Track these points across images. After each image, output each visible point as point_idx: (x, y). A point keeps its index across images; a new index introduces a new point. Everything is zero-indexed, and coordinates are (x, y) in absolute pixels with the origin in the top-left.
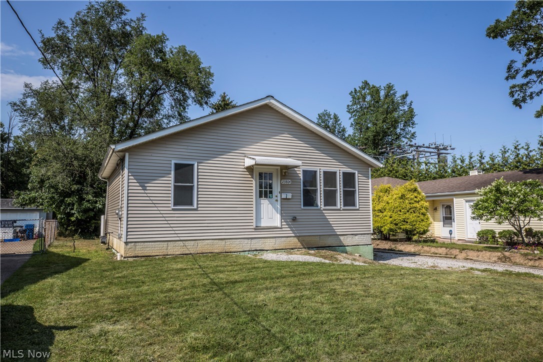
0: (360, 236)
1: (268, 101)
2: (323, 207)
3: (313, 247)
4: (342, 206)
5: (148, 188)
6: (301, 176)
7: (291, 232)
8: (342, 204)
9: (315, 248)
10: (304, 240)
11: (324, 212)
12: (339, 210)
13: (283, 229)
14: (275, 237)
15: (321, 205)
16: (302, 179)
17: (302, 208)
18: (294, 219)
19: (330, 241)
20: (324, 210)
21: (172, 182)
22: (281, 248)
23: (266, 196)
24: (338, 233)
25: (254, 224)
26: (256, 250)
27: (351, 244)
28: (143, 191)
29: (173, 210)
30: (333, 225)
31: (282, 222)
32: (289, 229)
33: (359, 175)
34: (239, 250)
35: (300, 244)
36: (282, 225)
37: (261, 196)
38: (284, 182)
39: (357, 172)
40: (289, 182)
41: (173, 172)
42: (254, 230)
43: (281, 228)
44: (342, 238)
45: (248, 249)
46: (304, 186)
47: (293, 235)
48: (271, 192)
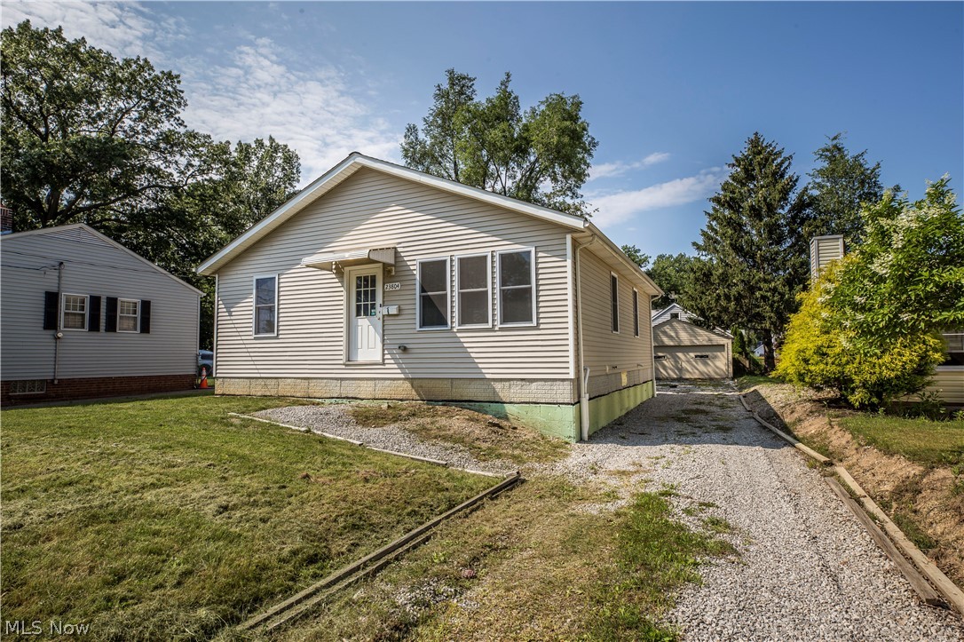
0: (543, 383)
1: (352, 162)
2: (456, 327)
3: (440, 398)
4: (498, 323)
5: (233, 314)
6: (417, 273)
7: (399, 371)
8: (498, 317)
9: (442, 401)
10: (421, 387)
11: (459, 335)
12: (492, 330)
13: (387, 366)
14: (375, 379)
15: (452, 322)
16: (418, 277)
17: (418, 329)
18: (404, 349)
19: (472, 392)
20: (459, 331)
21: (254, 304)
22: (383, 396)
23: (366, 314)
24: (488, 376)
25: (344, 358)
26: (348, 398)
27: (518, 401)
28: (229, 318)
29: (255, 339)
30: (477, 361)
31: (384, 355)
32: (396, 366)
33: (540, 254)
34: (325, 396)
35: (414, 393)
36: (384, 360)
37: (358, 314)
38: (388, 287)
39: (533, 250)
40: (397, 286)
41: (254, 291)
42: (344, 367)
43: (384, 364)
44: (498, 386)
45: (336, 395)
46: (423, 290)
47: (402, 376)
48: (373, 306)
